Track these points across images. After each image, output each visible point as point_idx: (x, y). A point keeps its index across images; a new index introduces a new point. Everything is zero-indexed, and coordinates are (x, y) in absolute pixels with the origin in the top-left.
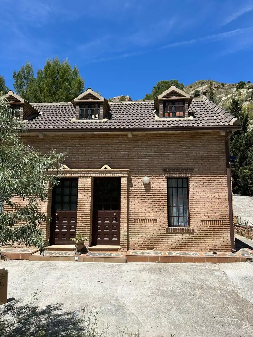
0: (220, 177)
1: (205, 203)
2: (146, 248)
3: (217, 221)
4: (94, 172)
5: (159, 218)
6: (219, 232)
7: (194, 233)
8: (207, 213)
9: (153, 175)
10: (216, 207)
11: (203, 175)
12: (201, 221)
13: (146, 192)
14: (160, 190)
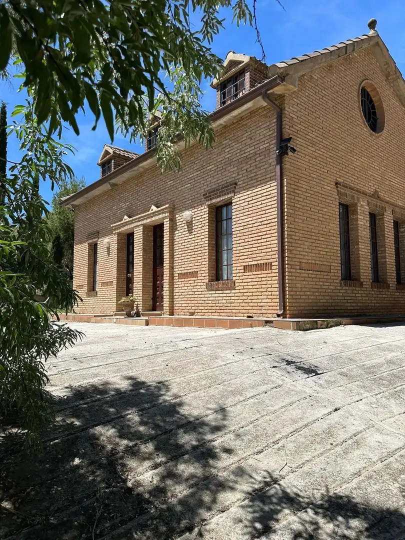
0: (269, 186)
1: (250, 236)
2: (188, 313)
3: (263, 264)
4: (144, 218)
5: (200, 269)
6: (265, 283)
7: (236, 288)
8: (251, 253)
9: (194, 207)
10: (262, 241)
11: (248, 189)
12: (244, 267)
13: (188, 235)
14: (201, 227)
